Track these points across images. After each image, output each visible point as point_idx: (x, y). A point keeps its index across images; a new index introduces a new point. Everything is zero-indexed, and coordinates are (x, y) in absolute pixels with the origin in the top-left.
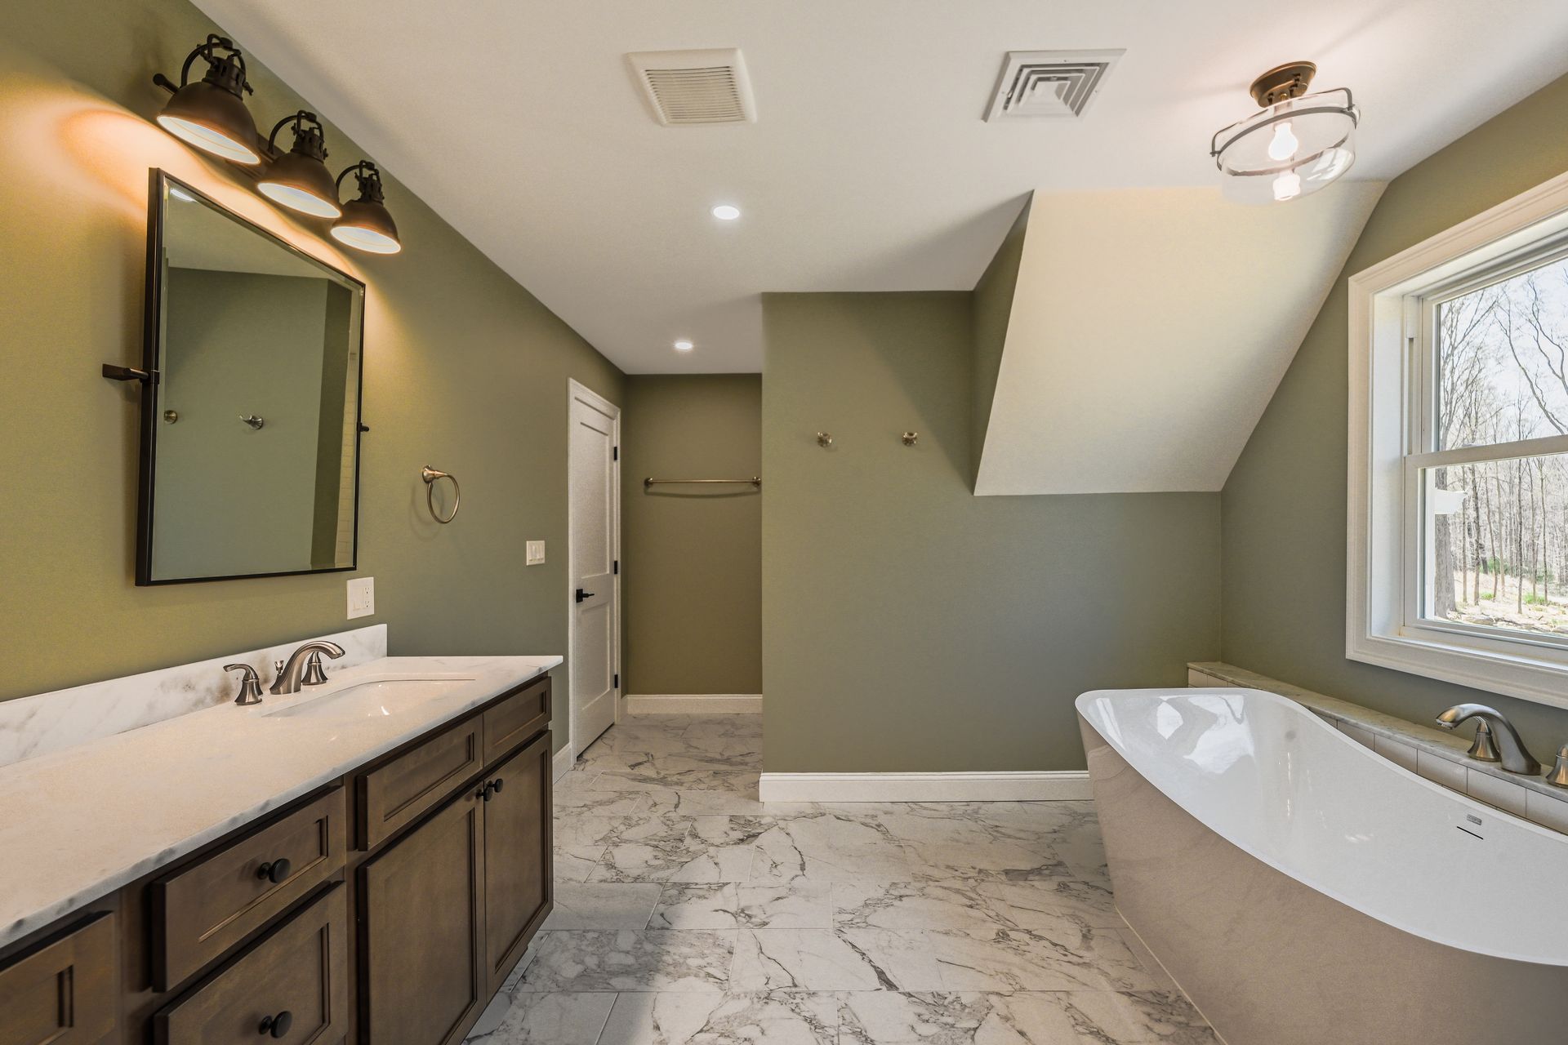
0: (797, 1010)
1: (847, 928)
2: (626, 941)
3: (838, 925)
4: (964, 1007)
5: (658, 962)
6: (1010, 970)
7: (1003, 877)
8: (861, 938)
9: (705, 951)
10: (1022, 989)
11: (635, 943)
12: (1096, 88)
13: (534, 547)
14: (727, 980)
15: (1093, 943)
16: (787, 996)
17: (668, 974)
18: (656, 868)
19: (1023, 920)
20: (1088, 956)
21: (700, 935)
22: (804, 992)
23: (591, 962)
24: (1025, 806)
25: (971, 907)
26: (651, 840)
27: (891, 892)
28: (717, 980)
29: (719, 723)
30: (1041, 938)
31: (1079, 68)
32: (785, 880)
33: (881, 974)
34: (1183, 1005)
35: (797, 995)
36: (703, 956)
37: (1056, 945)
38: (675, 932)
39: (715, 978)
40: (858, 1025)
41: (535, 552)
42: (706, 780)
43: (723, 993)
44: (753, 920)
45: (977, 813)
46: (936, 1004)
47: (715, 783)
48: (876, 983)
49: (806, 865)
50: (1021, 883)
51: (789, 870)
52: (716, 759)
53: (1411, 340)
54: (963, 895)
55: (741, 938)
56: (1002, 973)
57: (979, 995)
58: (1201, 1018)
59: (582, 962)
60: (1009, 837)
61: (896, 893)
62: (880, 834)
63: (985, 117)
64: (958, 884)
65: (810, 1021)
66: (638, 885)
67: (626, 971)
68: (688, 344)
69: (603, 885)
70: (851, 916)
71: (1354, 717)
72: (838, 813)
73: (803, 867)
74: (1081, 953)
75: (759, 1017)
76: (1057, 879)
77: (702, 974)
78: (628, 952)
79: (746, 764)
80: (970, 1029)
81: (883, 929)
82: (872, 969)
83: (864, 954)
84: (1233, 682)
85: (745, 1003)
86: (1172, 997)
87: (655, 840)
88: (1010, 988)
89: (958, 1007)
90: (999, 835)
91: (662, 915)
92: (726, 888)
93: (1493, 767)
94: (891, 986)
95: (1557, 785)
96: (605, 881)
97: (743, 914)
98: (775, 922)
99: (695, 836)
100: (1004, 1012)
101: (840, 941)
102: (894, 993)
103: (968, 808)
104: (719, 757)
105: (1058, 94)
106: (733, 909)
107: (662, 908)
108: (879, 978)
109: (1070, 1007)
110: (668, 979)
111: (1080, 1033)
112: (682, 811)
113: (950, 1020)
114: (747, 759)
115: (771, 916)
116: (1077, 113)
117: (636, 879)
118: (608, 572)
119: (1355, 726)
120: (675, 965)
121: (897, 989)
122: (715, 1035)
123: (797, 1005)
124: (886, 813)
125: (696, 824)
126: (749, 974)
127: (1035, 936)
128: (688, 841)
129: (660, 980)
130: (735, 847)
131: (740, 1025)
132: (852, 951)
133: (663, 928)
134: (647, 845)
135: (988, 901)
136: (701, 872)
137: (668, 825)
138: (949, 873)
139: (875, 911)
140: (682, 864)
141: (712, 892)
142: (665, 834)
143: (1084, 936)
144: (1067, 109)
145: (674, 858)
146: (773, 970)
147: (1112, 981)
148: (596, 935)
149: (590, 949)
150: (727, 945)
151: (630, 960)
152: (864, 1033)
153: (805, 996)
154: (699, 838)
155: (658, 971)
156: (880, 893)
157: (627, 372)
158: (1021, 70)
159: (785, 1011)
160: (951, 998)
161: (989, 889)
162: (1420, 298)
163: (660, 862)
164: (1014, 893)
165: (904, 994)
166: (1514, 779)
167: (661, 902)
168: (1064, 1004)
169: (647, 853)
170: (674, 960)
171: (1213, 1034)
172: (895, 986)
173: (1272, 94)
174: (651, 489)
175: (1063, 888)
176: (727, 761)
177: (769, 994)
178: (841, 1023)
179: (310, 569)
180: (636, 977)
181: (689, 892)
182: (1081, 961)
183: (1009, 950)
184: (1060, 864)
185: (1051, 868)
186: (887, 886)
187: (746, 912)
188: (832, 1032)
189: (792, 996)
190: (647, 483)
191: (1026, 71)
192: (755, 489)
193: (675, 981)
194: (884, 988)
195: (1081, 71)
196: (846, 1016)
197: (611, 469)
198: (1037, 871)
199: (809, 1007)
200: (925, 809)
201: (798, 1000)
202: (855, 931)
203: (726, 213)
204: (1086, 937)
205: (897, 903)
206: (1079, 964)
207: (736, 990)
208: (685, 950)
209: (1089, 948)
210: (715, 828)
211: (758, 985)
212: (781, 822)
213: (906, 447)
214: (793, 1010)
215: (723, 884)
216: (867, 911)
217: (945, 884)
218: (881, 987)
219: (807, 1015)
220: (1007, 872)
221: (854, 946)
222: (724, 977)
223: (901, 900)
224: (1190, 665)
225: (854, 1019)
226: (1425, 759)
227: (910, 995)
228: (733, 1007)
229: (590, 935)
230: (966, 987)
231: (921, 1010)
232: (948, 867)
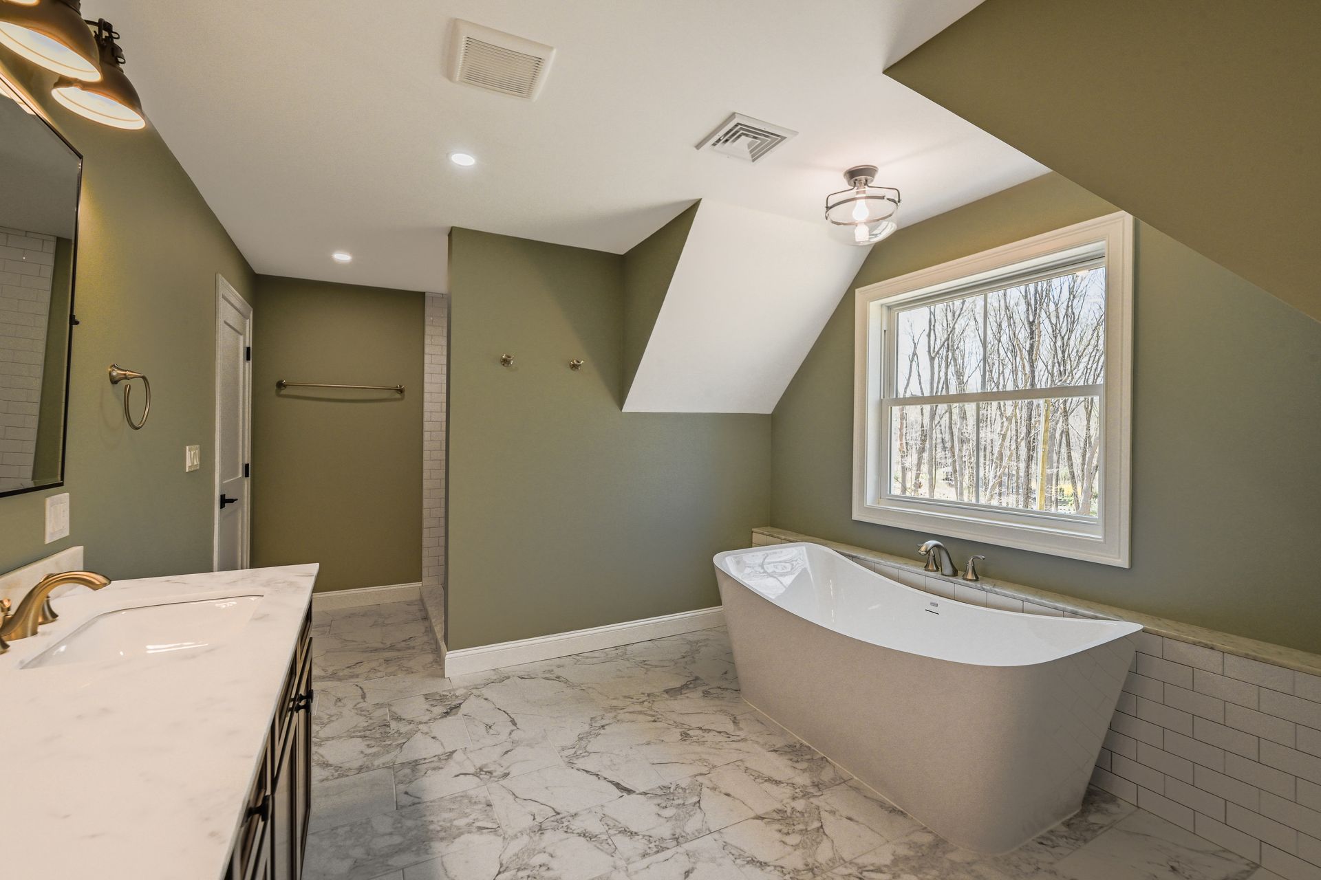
0: (569, 831)
1: (575, 759)
2: (383, 824)
3: (567, 760)
4: (684, 790)
5: (427, 832)
6: (700, 756)
7: (666, 696)
8: (590, 764)
9: (466, 811)
10: (714, 767)
11: (393, 824)
12: (772, 150)
13: (192, 453)
14: (499, 827)
15: (741, 725)
16: (556, 823)
17: (442, 839)
18: (374, 755)
19: (694, 721)
20: (742, 734)
21: (454, 800)
22: (567, 816)
23: (358, 853)
24: (656, 643)
25: (655, 721)
26: (354, 732)
27: (593, 725)
28: (490, 830)
29: (363, 616)
30: (709, 730)
31: (767, 134)
32: (504, 736)
33: (618, 785)
34: (805, 748)
35: (563, 820)
36: (466, 815)
37: (720, 732)
38: (428, 804)
39: (487, 828)
40: (620, 826)
41: (191, 458)
42: (381, 669)
43: (501, 839)
44: (494, 774)
45: (625, 654)
46: (665, 794)
47: (390, 670)
48: (618, 793)
49: (515, 719)
50: (679, 697)
51: (503, 727)
52: (380, 649)
53: (885, 331)
54: (645, 714)
55: (494, 792)
56: (697, 760)
57: (690, 779)
58: (818, 753)
59: (347, 856)
60: (656, 666)
61: (598, 724)
62: (562, 683)
63: (698, 146)
64: (638, 708)
65: (583, 835)
66: (364, 775)
67: (399, 850)
68: (347, 256)
69: (327, 784)
70: (574, 750)
71: (861, 555)
72: (522, 674)
73: (514, 723)
74: (738, 733)
75: (543, 845)
76: (701, 689)
77: (474, 830)
78: (391, 834)
79: (414, 648)
80: (695, 804)
81: (603, 753)
82: (610, 784)
83: (598, 775)
84: (785, 539)
85: (525, 839)
86: (798, 746)
87: (360, 732)
88: (707, 769)
89: (680, 791)
90: (649, 667)
91: (406, 793)
92: (454, 755)
93: (938, 575)
94: (629, 791)
95: (967, 580)
96: (327, 779)
97: (480, 772)
98: (514, 772)
99: (399, 719)
100: (711, 785)
101: (574, 771)
102: (633, 796)
103: (617, 651)
104: (382, 646)
105: (749, 146)
106: (472, 770)
107: (402, 787)
108: (618, 788)
109: (747, 769)
110: (443, 844)
111: (760, 783)
112: (372, 699)
113: (680, 801)
114: (412, 643)
115: (508, 767)
116: (753, 161)
117: (360, 770)
118: (240, 476)
119: (864, 560)
120: (444, 829)
121: (634, 792)
122: (514, 872)
123: (567, 827)
124: (559, 667)
125: (393, 709)
126: (517, 818)
127: (705, 730)
128: (394, 725)
129: (438, 847)
130: (444, 720)
131: (529, 857)
132: (588, 775)
133: (414, 804)
134: (353, 737)
135: (664, 714)
136: (422, 747)
137: (365, 716)
138: (628, 701)
139: (589, 742)
140: (401, 746)
141: (444, 762)
142: (366, 724)
143: (734, 722)
144: (749, 156)
145: (389, 743)
146: (534, 808)
147: (763, 746)
148: (347, 828)
149: (348, 843)
150: (483, 800)
151: (397, 839)
152: (628, 830)
153: (570, 819)
154: (404, 720)
155: (431, 839)
156: (587, 728)
157: (257, 272)
158: (736, 126)
159: (560, 834)
160: (673, 787)
161: (660, 706)
162: (889, 308)
163: (374, 750)
164: (678, 704)
165: (640, 794)
166: (949, 580)
167: (399, 783)
168: (742, 768)
169: (359, 744)
170: (441, 826)
171: (827, 761)
172: (631, 790)
173: (856, 180)
174: (284, 392)
175: (706, 694)
176: (392, 647)
177: (541, 826)
178: (607, 828)
179: (33, 486)
180: (413, 851)
181: (422, 768)
182: (739, 738)
183: (694, 744)
184: (697, 678)
185: (693, 683)
186: (589, 722)
187: (484, 770)
188: (604, 837)
189: (560, 821)
190: (280, 385)
191: (740, 126)
192: (398, 396)
193: (453, 842)
194: (625, 794)
195: (767, 136)
196: (609, 823)
197: (244, 367)
198: (685, 686)
199: (577, 825)
200: (587, 657)
201: (566, 824)
202: (581, 760)
203: (463, 160)
204: (735, 722)
205: (602, 731)
206: (739, 741)
207: (510, 832)
208: (446, 815)
209: (740, 729)
210: (415, 708)
211: (527, 822)
212: (475, 689)
213: (572, 371)
214: (566, 832)
215: (450, 752)
216: (583, 743)
217: (631, 710)
218: (621, 795)
219: (579, 831)
220: (667, 691)
221: (587, 772)
222: (495, 826)
223: (604, 729)
224: (754, 530)
225: (617, 823)
226: (904, 575)
227: (646, 794)
228: (515, 847)
229: (341, 831)
230: (680, 775)
231: (658, 801)
232: (625, 697)
